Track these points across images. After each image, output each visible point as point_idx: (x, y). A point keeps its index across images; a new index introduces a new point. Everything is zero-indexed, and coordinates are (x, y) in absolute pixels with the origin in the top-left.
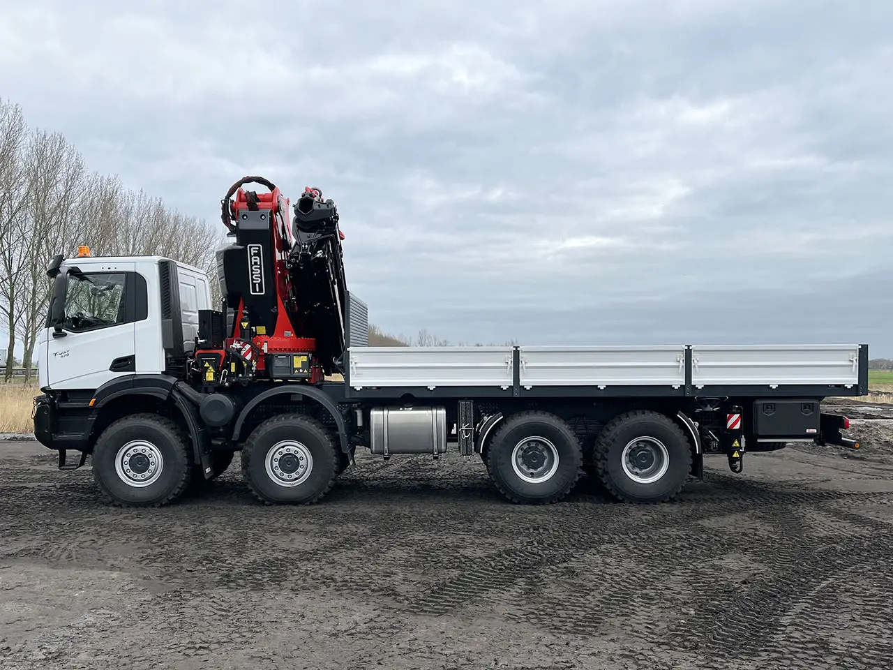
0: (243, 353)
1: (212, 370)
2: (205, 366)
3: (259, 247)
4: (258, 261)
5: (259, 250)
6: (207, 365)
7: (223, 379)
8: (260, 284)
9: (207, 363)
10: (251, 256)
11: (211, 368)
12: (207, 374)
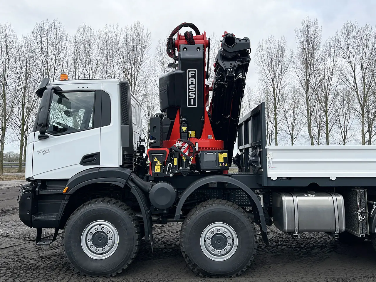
0: (182, 150)
1: (160, 164)
2: (155, 160)
3: (195, 71)
4: (194, 82)
5: (195, 74)
6: (156, 159)
7: (169, 171)
8: (194, 99)
9: (156, 158)
10: (189, 78)
11: (159, 162)
12: (156, 167)
